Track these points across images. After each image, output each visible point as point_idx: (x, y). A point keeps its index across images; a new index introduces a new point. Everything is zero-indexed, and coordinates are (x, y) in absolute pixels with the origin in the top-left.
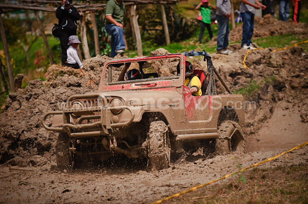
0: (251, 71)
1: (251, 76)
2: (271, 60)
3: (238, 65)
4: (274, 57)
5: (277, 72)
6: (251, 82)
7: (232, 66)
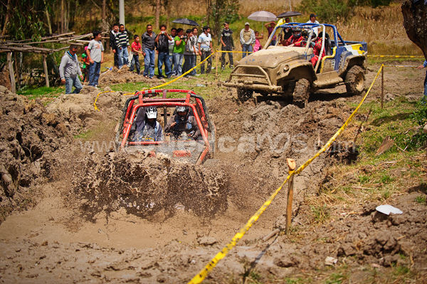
0: (101, 113)
1: (101, 118)
2: (121, 103)
3: (89, 106)
6: (100, 124)
7: (82, 107)
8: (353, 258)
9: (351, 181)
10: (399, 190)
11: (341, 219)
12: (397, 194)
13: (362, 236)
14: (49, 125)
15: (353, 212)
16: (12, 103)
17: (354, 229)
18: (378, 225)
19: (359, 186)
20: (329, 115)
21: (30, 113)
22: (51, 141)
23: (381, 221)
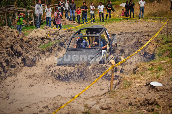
0: (50, 37)
1: (50, 40)
3: (45, 34)
4: (60, 32)
5: (61, 38)
7: (42, 35)
8: (135, 106)
9: (145, 69)
10: (165, 74)
11: (135, 87)
12: (163, 76)
13: (142, 96)
14: (26, 42)
15: (141, 84)
16: (10, 33)
17: (140, 92)
18: (150, 91)
19: (148, 72)
20: (146, 40)
21: (18, 37)
22: (26, 49)
23: (152, 89)
